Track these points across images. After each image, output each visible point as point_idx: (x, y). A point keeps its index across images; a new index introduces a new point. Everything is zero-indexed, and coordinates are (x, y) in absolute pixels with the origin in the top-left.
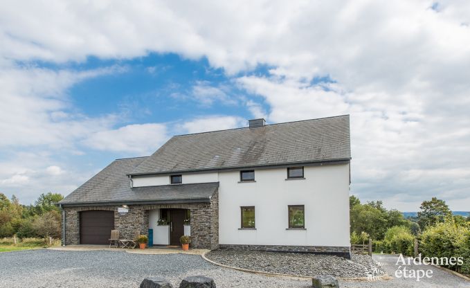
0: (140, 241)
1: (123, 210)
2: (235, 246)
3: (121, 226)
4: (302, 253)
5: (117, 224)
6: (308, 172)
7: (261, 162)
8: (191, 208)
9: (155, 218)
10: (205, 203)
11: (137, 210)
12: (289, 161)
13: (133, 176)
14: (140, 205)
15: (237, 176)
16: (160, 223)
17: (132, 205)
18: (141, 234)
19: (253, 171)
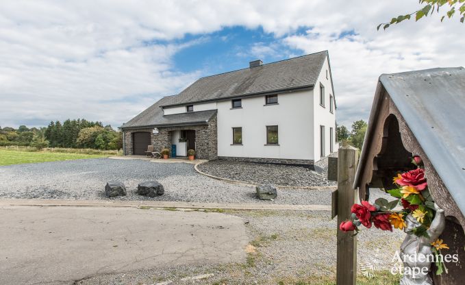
0: (164, 153)
1: (155, 131)
2: (229, 157)
3: (155, 143)
4: (276, 164)
5: (153, 141)
6: (281, 98)
7: (247, 92)
8: (196, 129)
9: (178, 137)
10: (204, 125)
11: (163, 131)
12: (267, 90)
13: (164, 107)
14: (165, 128)
15: (229, 104)
16: (180, 141)
17: (160, 127)
18: (166, 148)
19: (240, 100)
